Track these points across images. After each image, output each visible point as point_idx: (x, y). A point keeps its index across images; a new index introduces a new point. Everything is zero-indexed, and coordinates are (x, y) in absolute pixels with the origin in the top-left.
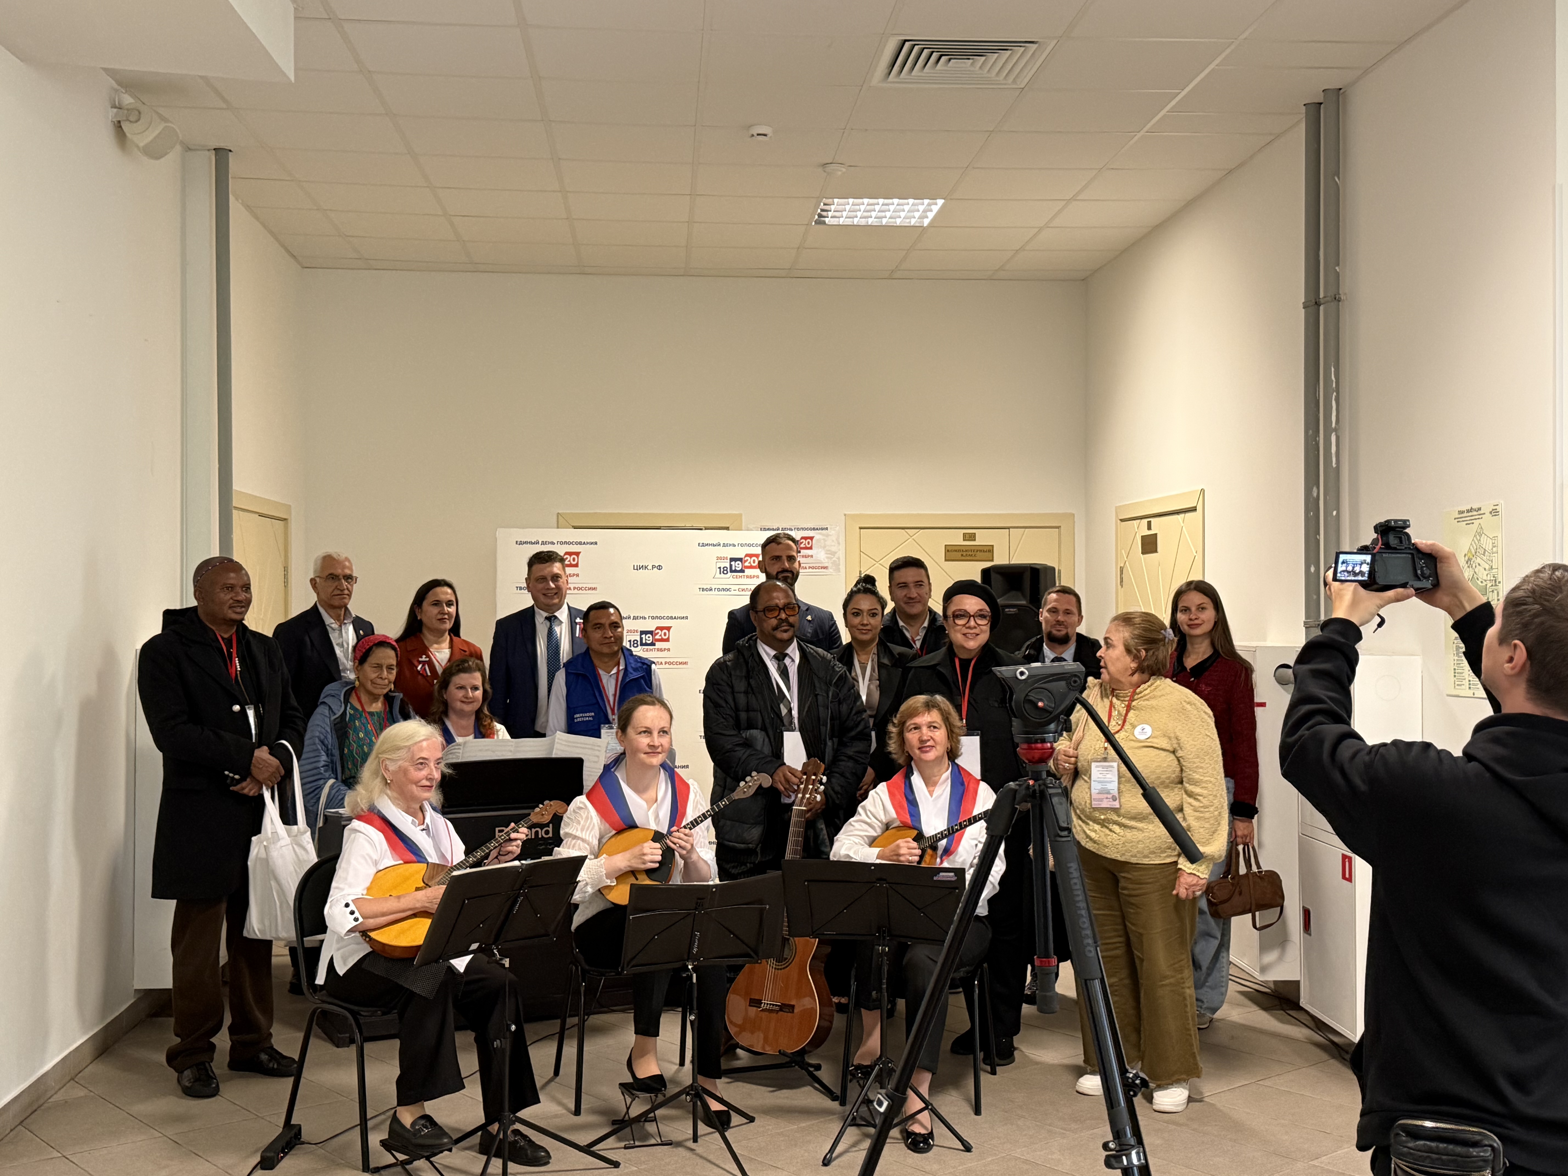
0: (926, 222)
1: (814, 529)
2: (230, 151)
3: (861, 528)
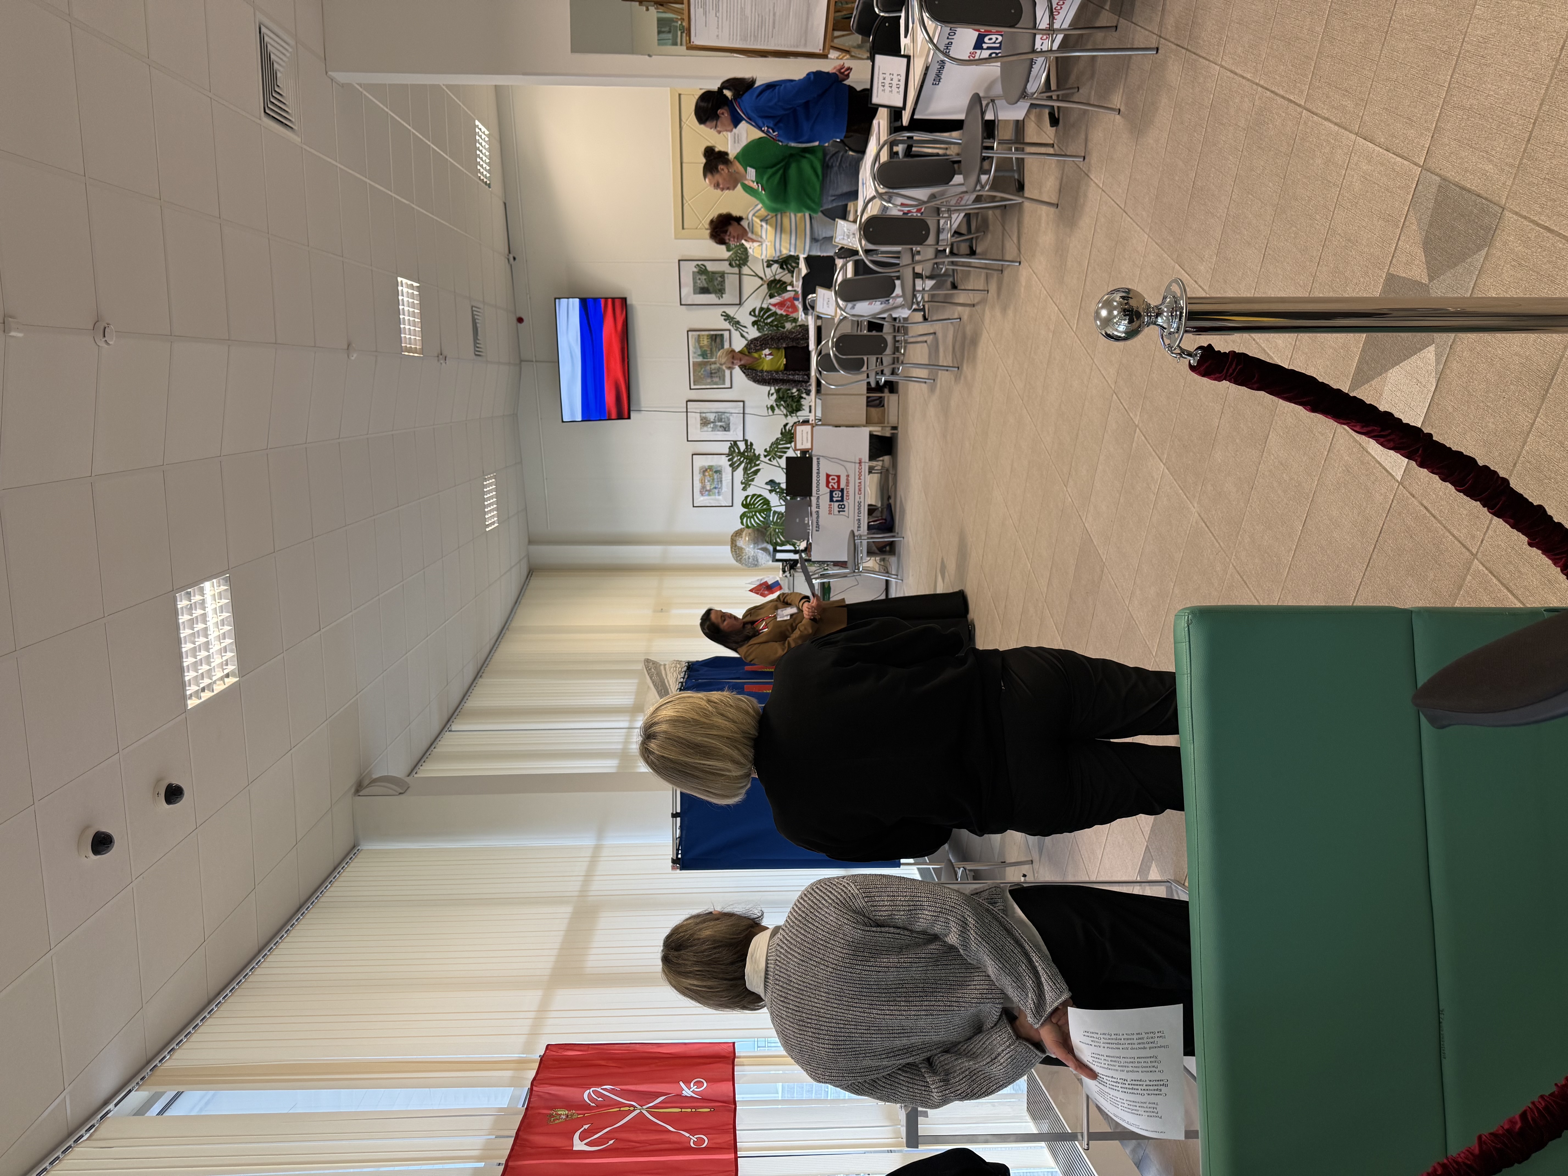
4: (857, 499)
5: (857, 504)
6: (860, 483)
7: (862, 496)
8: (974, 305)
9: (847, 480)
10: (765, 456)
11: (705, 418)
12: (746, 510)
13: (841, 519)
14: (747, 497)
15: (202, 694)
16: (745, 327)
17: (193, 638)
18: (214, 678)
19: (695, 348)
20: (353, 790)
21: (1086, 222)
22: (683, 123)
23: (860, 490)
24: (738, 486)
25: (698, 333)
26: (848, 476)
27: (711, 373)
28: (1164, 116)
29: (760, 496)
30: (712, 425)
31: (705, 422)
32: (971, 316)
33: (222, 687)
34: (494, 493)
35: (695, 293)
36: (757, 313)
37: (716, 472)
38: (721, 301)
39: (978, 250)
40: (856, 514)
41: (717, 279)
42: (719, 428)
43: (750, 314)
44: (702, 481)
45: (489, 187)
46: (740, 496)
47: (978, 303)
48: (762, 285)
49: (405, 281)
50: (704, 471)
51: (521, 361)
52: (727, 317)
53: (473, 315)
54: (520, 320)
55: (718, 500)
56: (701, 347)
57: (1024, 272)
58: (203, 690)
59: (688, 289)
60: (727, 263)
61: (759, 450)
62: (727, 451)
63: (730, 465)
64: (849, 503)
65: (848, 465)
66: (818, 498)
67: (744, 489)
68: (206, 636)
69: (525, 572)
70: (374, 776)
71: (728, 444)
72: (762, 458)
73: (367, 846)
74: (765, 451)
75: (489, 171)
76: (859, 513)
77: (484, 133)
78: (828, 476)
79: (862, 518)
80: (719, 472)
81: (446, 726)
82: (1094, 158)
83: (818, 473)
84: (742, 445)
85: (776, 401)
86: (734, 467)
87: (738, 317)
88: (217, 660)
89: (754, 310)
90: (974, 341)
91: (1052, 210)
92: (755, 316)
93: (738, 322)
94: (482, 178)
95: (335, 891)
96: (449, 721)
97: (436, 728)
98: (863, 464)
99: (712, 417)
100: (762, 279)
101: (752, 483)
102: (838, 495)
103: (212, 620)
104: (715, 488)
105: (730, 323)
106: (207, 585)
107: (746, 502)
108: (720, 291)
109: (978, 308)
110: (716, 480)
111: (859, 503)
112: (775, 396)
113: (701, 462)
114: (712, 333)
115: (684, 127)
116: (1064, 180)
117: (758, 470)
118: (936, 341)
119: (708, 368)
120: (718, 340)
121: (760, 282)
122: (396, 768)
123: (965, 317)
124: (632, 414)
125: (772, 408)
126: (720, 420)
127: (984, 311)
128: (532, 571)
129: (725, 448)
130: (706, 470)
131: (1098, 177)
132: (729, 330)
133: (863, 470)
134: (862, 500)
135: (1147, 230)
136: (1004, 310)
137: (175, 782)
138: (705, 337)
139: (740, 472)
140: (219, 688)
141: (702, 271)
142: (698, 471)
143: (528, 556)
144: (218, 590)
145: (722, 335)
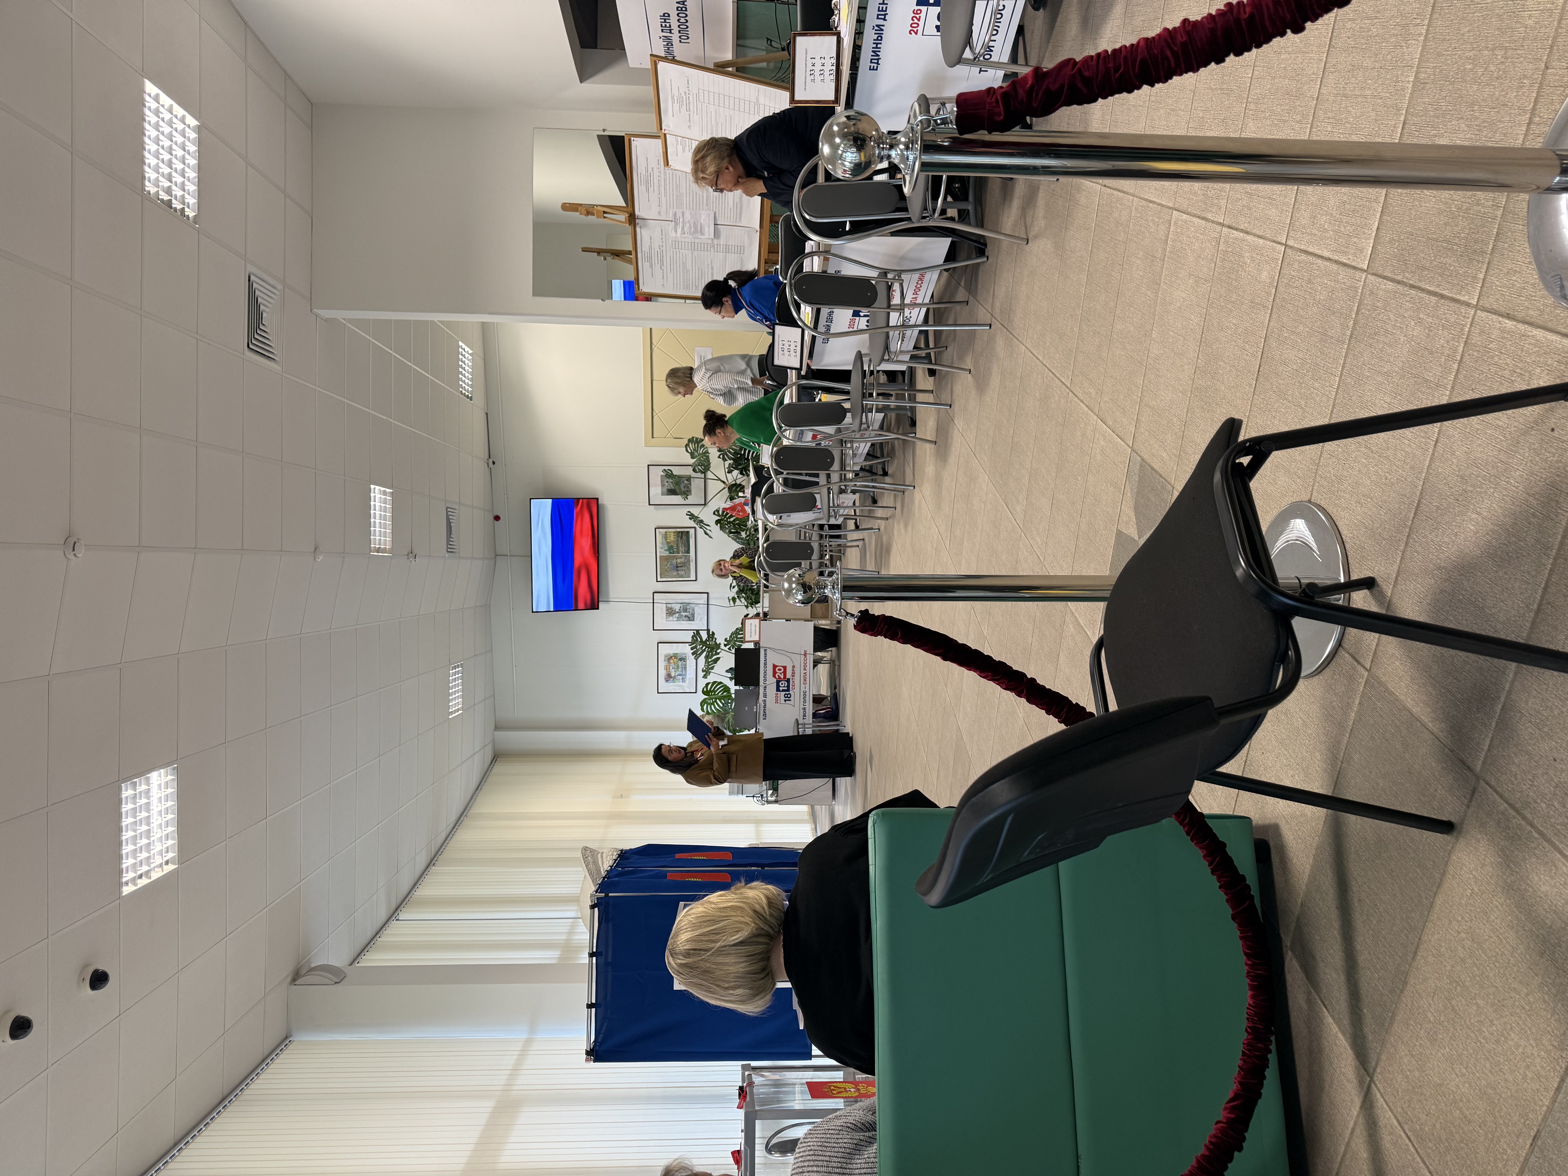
4: (803, 689)
5: (802, 693)
6: (805, 673)
7: (807, 686)
8: (887, 519)
9: (793, 670)
10: (725, 645)
11: (671, 608)
12: (707, 697)
13: (787, 707)
14: (707, 684)
15: (139, 881)
16: (708, 525)
17: (134, 827)
18: (153, 866)
19: (662, 543)
20: (289, 979)
21: (952, 459)
22: (653, 346)
23: (805, 680)
24: (701, 674)
25: (665, 530)
26: (794, 667)
27: (677, 567)
28: (995, 380)
29: (721, 683)
30: (677, 615)
31: (670, 612)
32: (886, 528)
33: (160, 874)
34: (460, 681)
35: (663, 494)
36: (720, 513)
37: (681, 659)
38: (687, 502)
39: (889, 472)
40: (802, 703)
41: (683, 482)
42: (684, 618)
43: (714, 513)
44: (666, 668)
45: (471, 400)
46: (702, 683)
47: (890, 517)
48: (724, 488)
49: (377, 488)
50: (669, 658)
51: (496, 555)
52: (692, 516)
53: (447, 516)
54: (497, 518)
55: (681, 686)
56: (668, 543)
57: (917, 495)
58: (140, 877)
59: (657, 490)
60: (691, 468)
61: (720, 639)
62: (690, 640)
63: (693, 654)
64: (795, 692)
65: (792, 656)
66: (765, 687)
67: (705, 677)
68: (148, 824)
69: (489, 757)
70: (313, 965)
71: (691, 633)
72: (722, 646)
73: (299, 1038)
74: (726, 640)
75: (471, 386)
76: (805, 702)
77: (468, 352)
78: (775, 667)
79: (807, 707)
80: (683, 659)
81: (393, 915)
82: (956, 407)
83: (765, 664)
84: (704, 636)
85: (737, 593)
86: (697, 655)
87: (702, 517)
88: (158, 847)
89: (718, 511)
90: (888, 551)
91: (933, 446)
92: (718, 515)
93: (702, 521)
94: (464, 392)
95: (259, 1085)
96: (397, 909)
97: (383, 917)
98: (808, 656)
99: (677, 607)
100: (724, 482)
101: (712, 671)
102: (784, 685)
103: (155, 807)
104: (680, 675)
105: (694, 521)
106: (154, 776)
107: (707, 689)
108: (686, 493)
109: (890, 521)
110: (680, 667)
111: (805, 693)
112: (736, 589)
113: (665, 650)
114: (679, 530)
115: (655, 349)
116: (940, 423)
117: (718, 659)
118: (864, 545)
119: (674, 561)
120: (684, 537)
121: (723, 485)
122: (337, 958)
123: (882, 528)
124: (601, 605)
125: (734, 599)
126: (685, 610)
127: (894, 523)
128: (497, 757)
129: (688, 636)
130: (671, 657)
131: (959, 423)
132: (695, 528)
133: (808, 661)
134: (807, 689)
135: (988, 473)
136: (906, 526)
137: (102, 967)
138: (672, 534)
139: (702, 660)
140: (156, 875)
141: (669, 475)
142: (663, 659)
143: (493, 741)
144: (164, 780)
145: (688, 532)
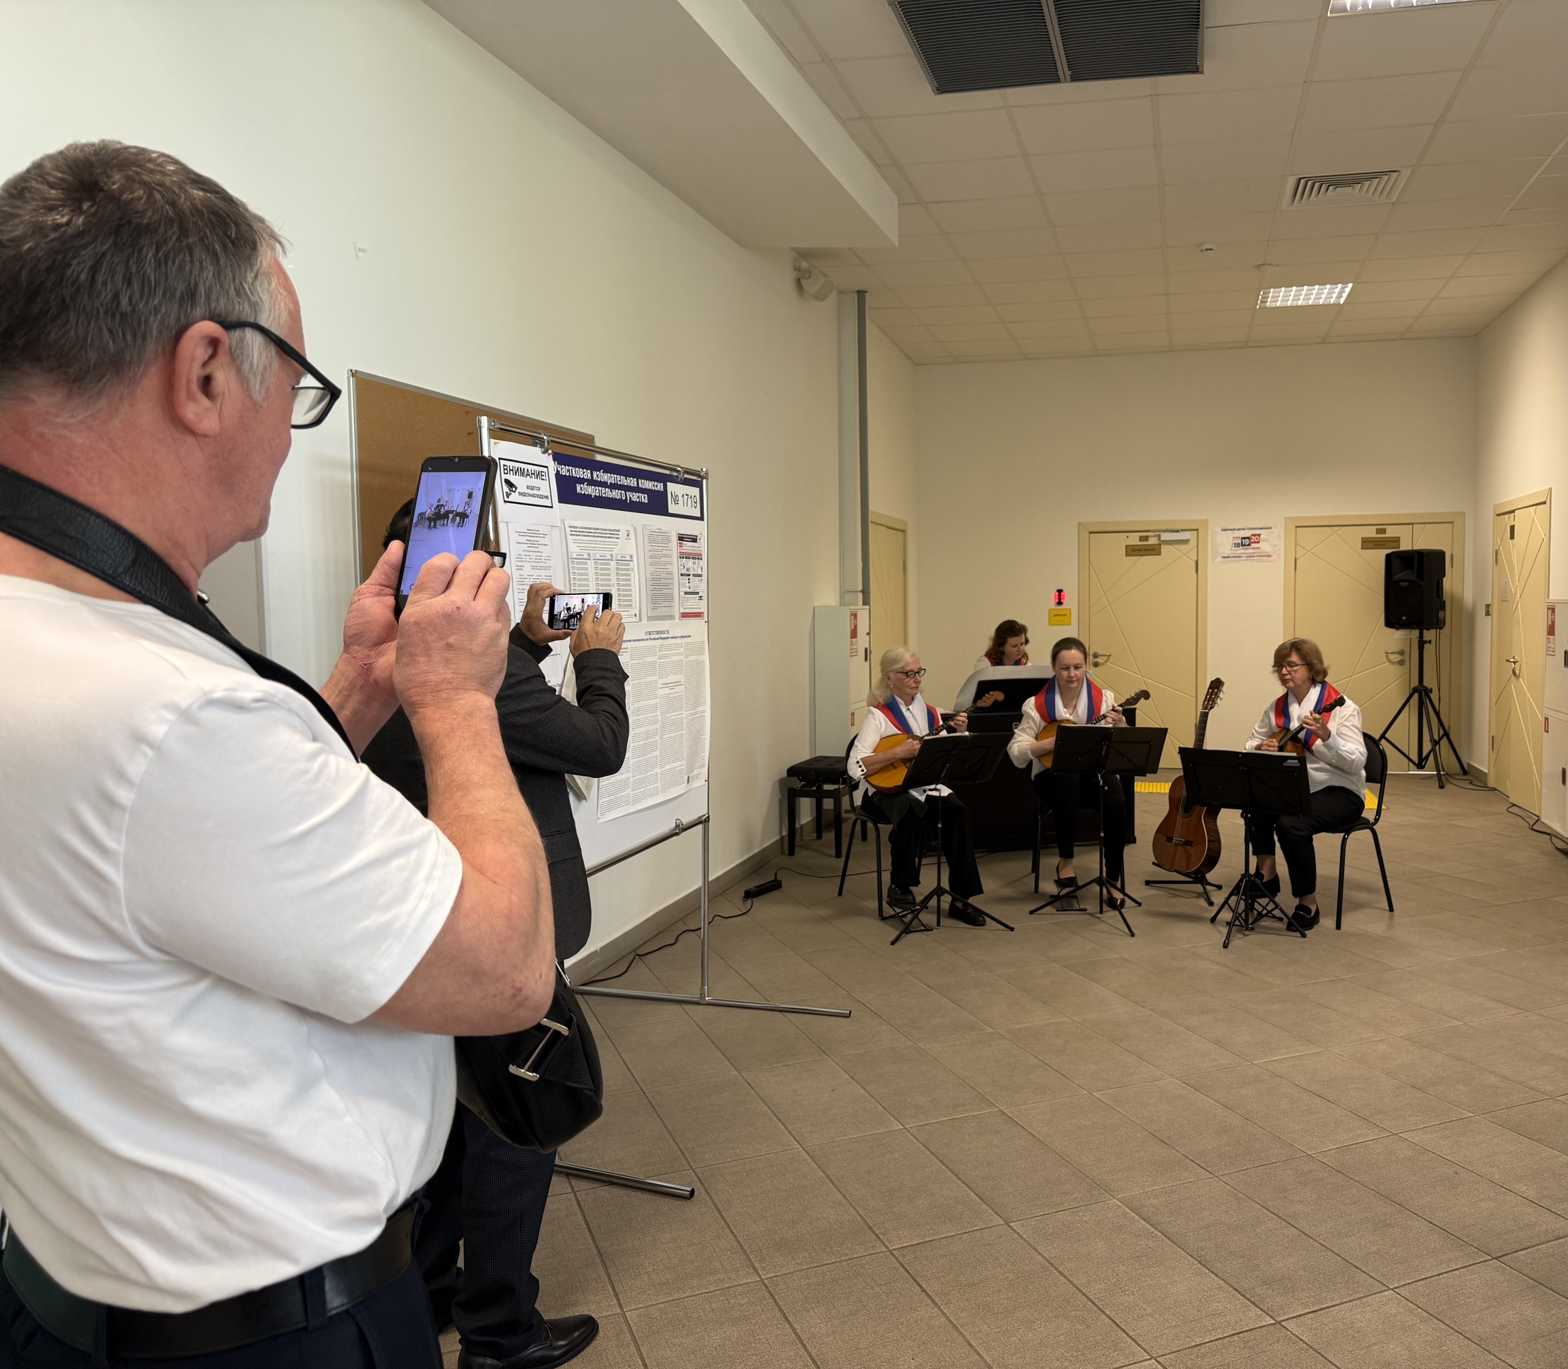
0: (1342, 301)
1: (1261, 529)
2: (866, 292)
3: (1297, 527)
